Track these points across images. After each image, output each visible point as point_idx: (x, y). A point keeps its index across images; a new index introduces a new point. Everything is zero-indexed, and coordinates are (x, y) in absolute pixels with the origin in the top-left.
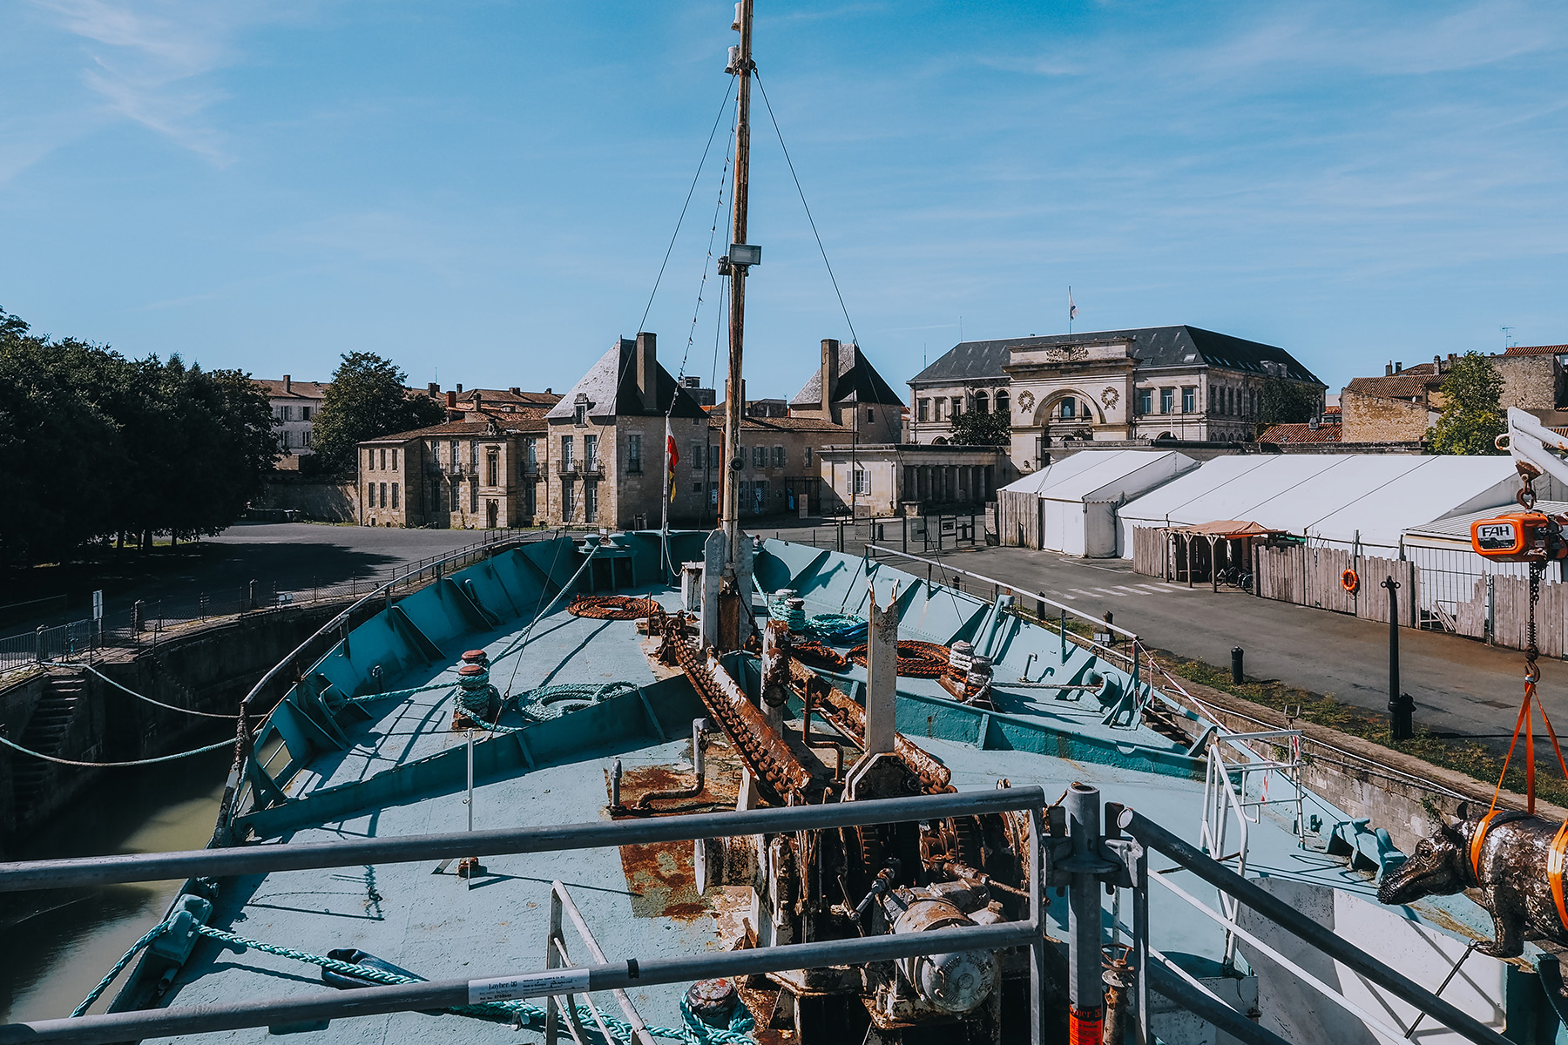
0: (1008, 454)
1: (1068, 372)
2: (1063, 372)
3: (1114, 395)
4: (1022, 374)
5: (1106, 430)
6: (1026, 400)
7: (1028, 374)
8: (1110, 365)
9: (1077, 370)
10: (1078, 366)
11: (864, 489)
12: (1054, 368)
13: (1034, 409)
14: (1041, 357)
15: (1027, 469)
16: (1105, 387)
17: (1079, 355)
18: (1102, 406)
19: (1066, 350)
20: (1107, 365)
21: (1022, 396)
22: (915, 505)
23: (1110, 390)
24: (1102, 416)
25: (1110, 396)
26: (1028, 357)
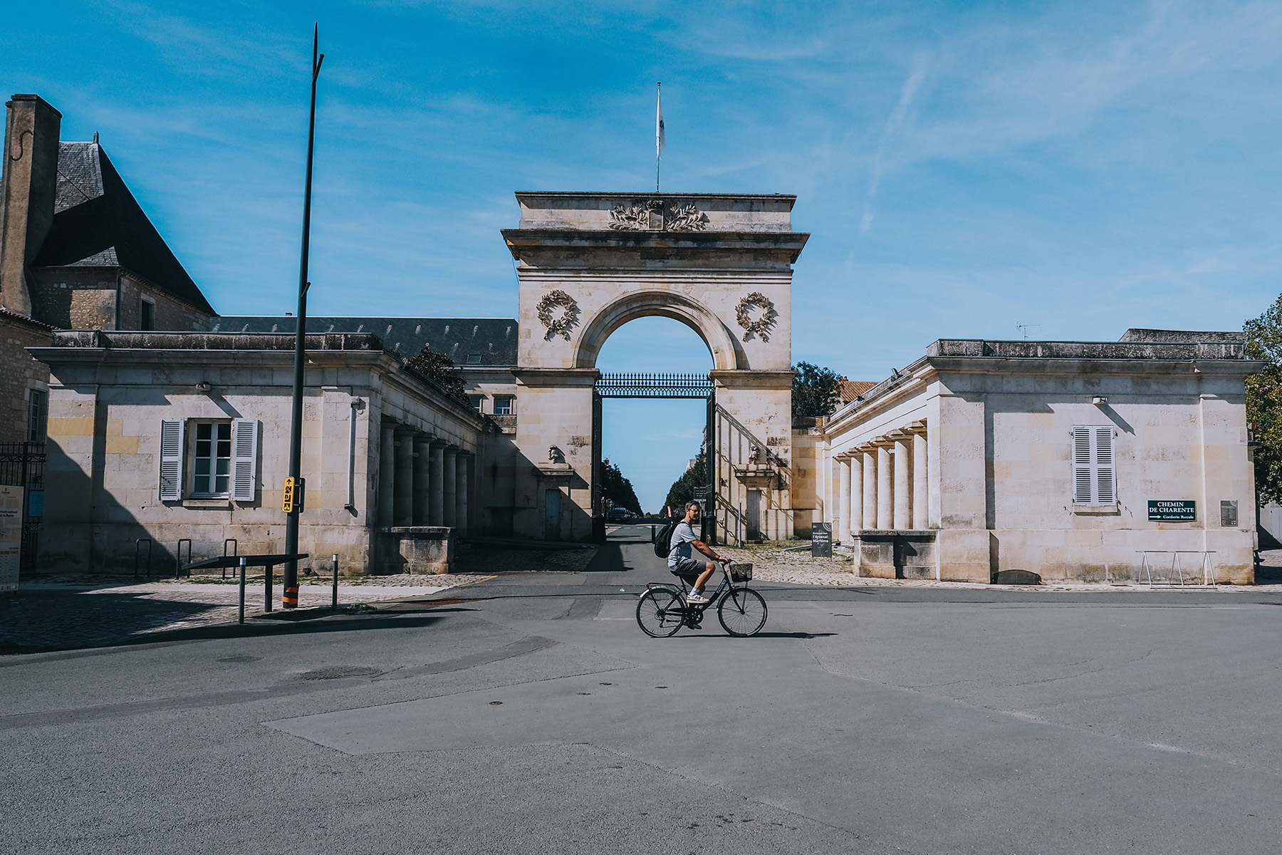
0: (506, 430)
1: (661, 255)
2: (649, 254)
3: (766, 311)
4: (549, 254)
5: (746, 386)
6: (558, 313)
7: (564, 254)
8: (762, 245)
9: (681, 254)
10: (689, 244)
11: (232, 485)
12: (631, 244)
13: (577, 333)
14: (599, 220)
15: (557, 466)
16: (745, 291)
17: (688, 221)
18: (740, 332)
19: (658, 209)
20: (755, 246)
21: (549, 303)
22: (437, 537)
23: (756, 300)
24: (739, 354)
25: (757, 314)
26: (565, 219)
